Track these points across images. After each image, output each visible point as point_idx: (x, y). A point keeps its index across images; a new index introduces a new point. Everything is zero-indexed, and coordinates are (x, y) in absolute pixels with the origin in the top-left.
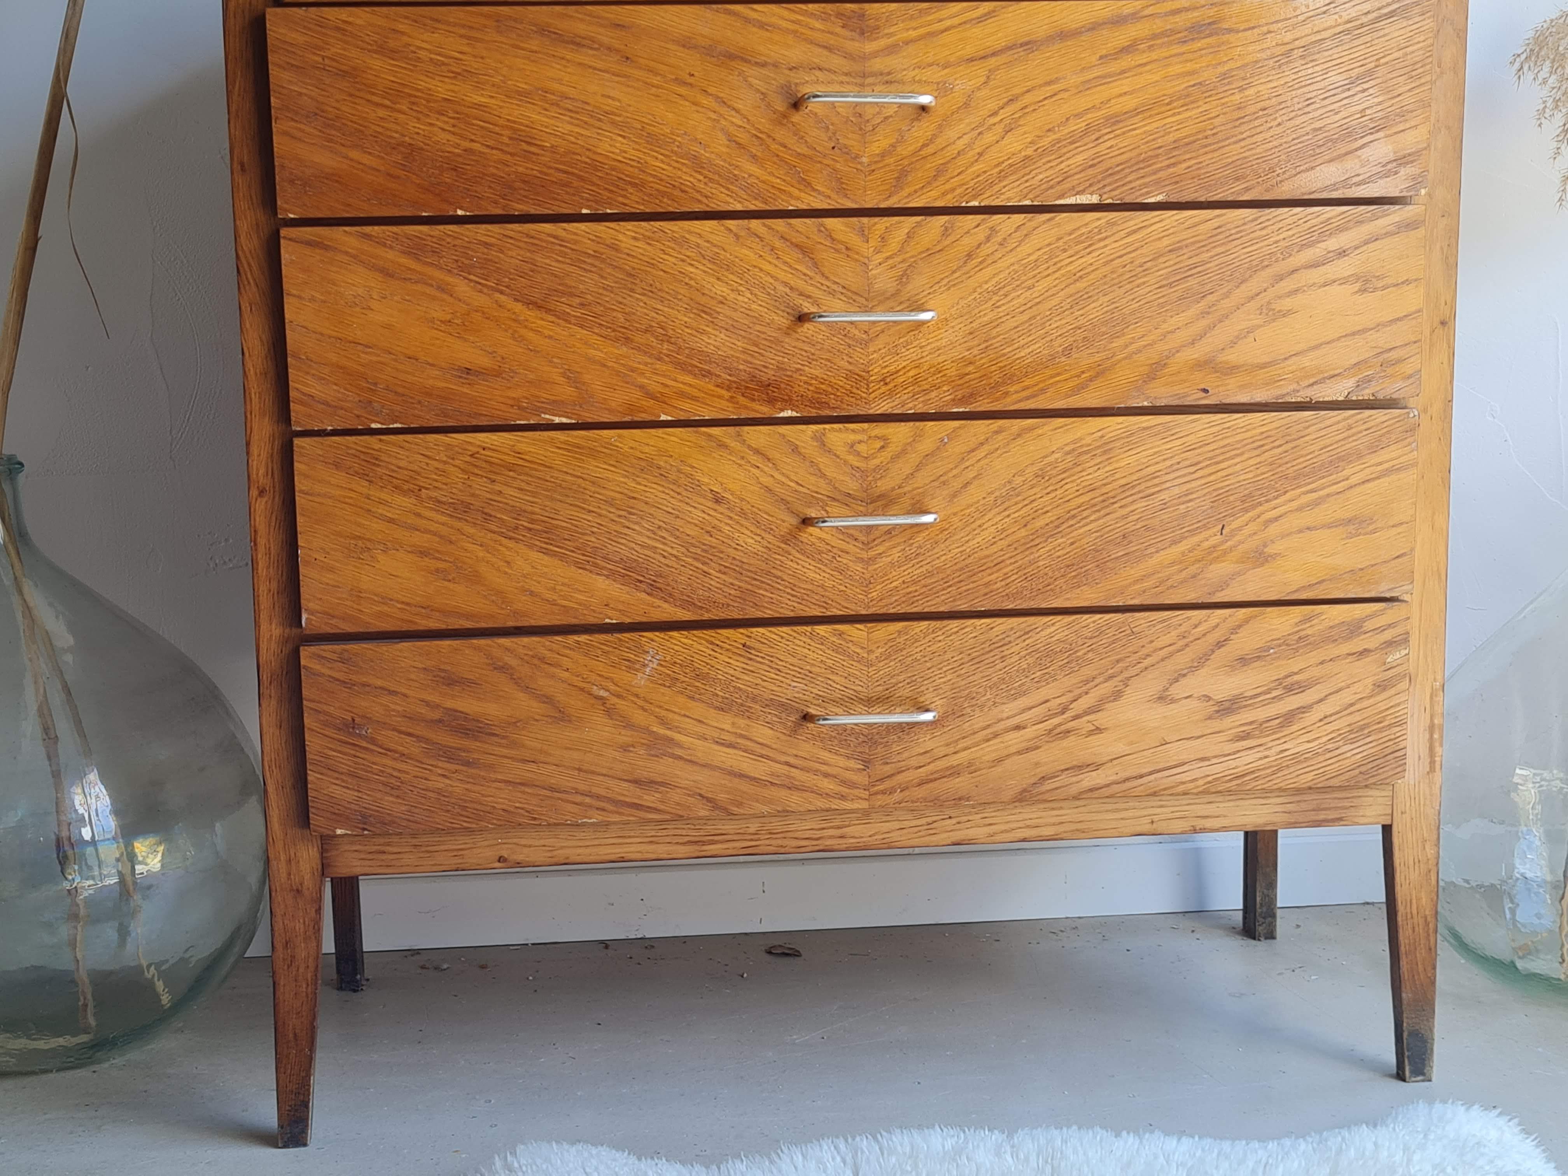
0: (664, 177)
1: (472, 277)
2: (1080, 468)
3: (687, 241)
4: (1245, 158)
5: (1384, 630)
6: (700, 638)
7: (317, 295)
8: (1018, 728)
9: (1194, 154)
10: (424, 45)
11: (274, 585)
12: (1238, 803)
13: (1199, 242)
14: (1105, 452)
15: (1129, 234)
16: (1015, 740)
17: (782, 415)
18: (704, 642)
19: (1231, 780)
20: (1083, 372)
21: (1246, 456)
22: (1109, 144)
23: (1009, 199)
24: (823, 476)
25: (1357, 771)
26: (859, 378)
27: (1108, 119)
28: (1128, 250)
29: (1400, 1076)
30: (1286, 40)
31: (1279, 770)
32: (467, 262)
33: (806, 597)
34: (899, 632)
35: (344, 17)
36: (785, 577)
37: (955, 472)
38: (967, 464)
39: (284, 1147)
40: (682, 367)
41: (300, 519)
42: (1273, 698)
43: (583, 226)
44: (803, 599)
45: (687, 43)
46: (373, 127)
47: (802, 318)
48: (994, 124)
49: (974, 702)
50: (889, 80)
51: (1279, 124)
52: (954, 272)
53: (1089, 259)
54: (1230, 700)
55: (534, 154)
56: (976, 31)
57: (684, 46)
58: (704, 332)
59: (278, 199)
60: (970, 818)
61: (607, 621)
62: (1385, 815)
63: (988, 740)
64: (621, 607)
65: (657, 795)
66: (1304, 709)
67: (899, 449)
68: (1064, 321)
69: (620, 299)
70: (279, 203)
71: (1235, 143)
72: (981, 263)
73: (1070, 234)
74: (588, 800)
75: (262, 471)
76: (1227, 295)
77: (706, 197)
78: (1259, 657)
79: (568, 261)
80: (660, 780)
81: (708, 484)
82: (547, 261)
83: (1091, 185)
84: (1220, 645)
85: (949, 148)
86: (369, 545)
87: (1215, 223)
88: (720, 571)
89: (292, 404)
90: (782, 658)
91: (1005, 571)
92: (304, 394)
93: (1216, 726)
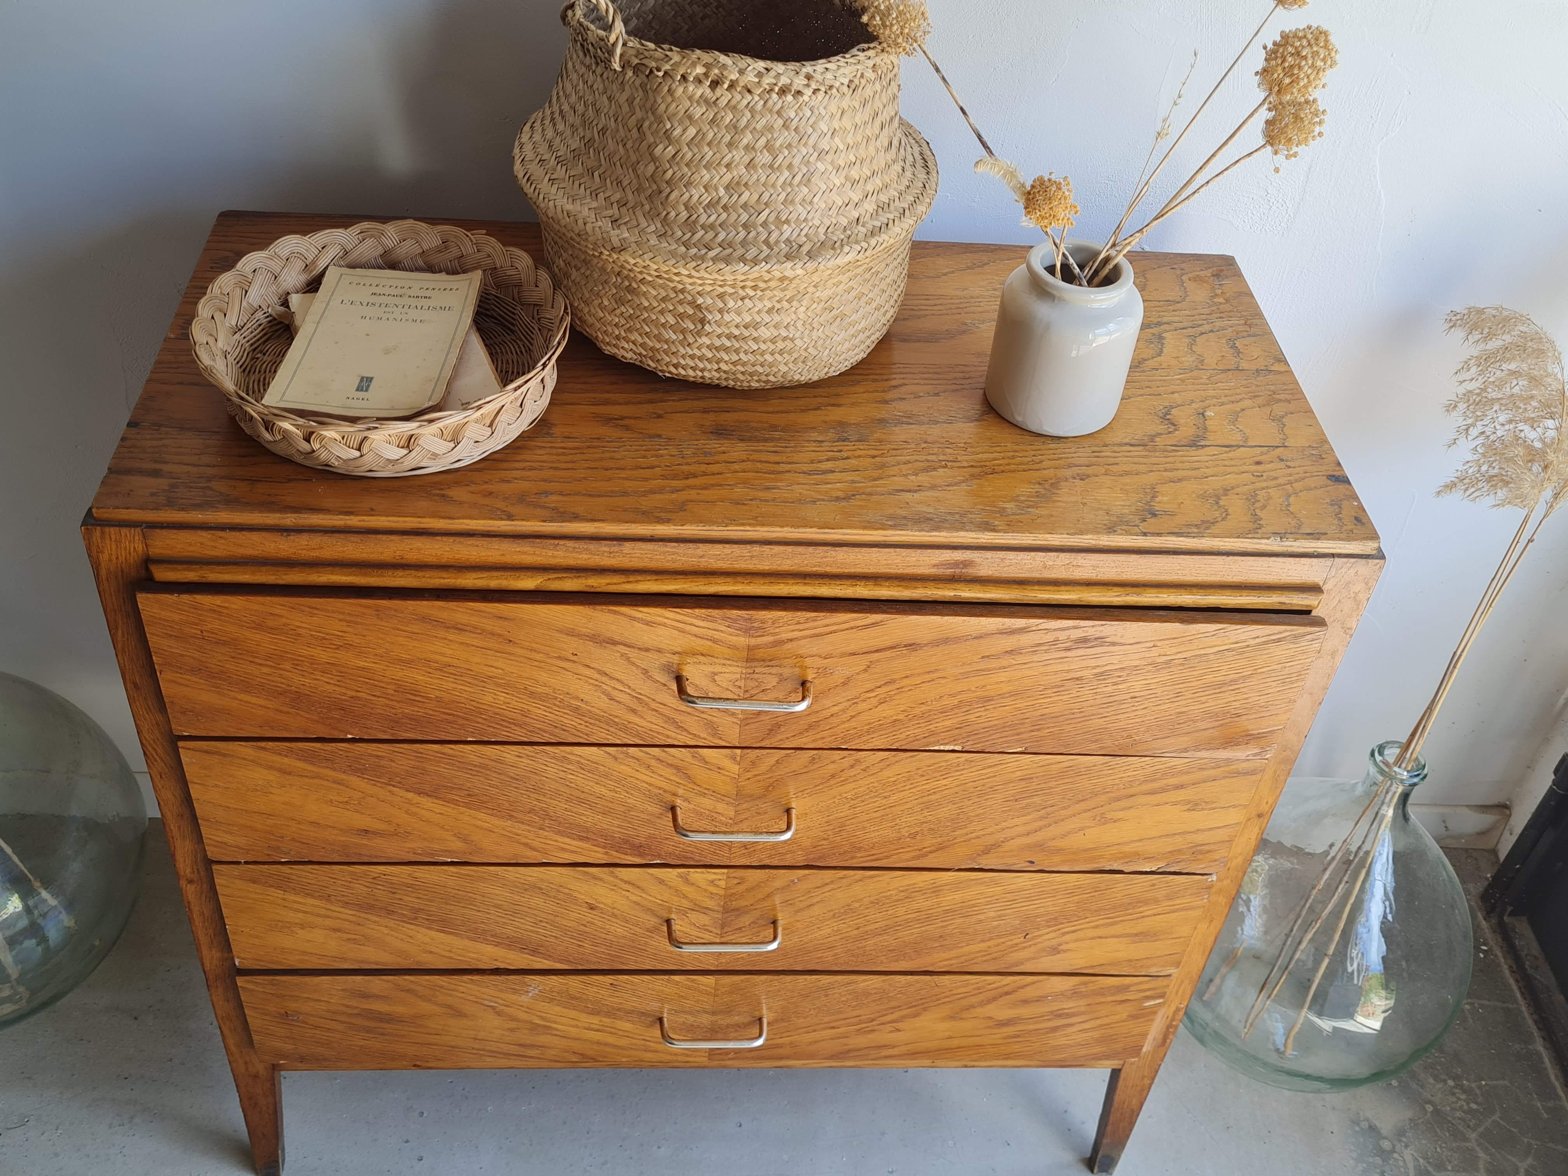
0: (545, 721)
1: (364, 776)
2: (910, 900)
4: (1104, 728)
5: (1146, 991)
6: (574, 978)
7: (218, 783)
8: (833, 1027)
9: (1058, 724)
10: (303, 625)
13: (1050, 775)
14: (935, 892)
15: (985, 769)
16: (827, 1033)
17: (650, 862)
18: (577, 982)
20: (925, 847)
21: (1058, 897)
23: (876, 745)
24: (685, 895)
26: (723, 845)
27: (981, 698)
28: (982, 779)
32: (358, 765)
34: (742, 980)
35: (218, 602)
36: (648, 948)
37: (801, 899)
38: (813, 895)
40: (563, 834)
41: (225, 910)
42: (1045, 1020)
43: (468, 747)
44: (662, 960)
45: (571, 633)
46: (259, 679)
47: (673, 808)
48: (869, 698)
50: (770, 663)
52: (819, 785)
54: (1008, 1020)
55: (419, 701)
57: (567, 634)
58: (583, 814)
59: (171, 721)
62: (1117, 1065)
64: (506, 960)
66: (1066, 1026)
67: (754, 884)
68: (912, 819)
69: (505, 793)
70: (173, 725)
72: (841, 781)
76: (1066, 808)
77: (587, 735)
78: (1038, 1000)
79: (457, 768)
81: (584, 899)
82: (436, 768)
83: (955, 741)
86: (288, 925)
88: (594, 945)
89: (206, 845)
90: (642, 991)
91: (836, 951)
93: (996, 1031)
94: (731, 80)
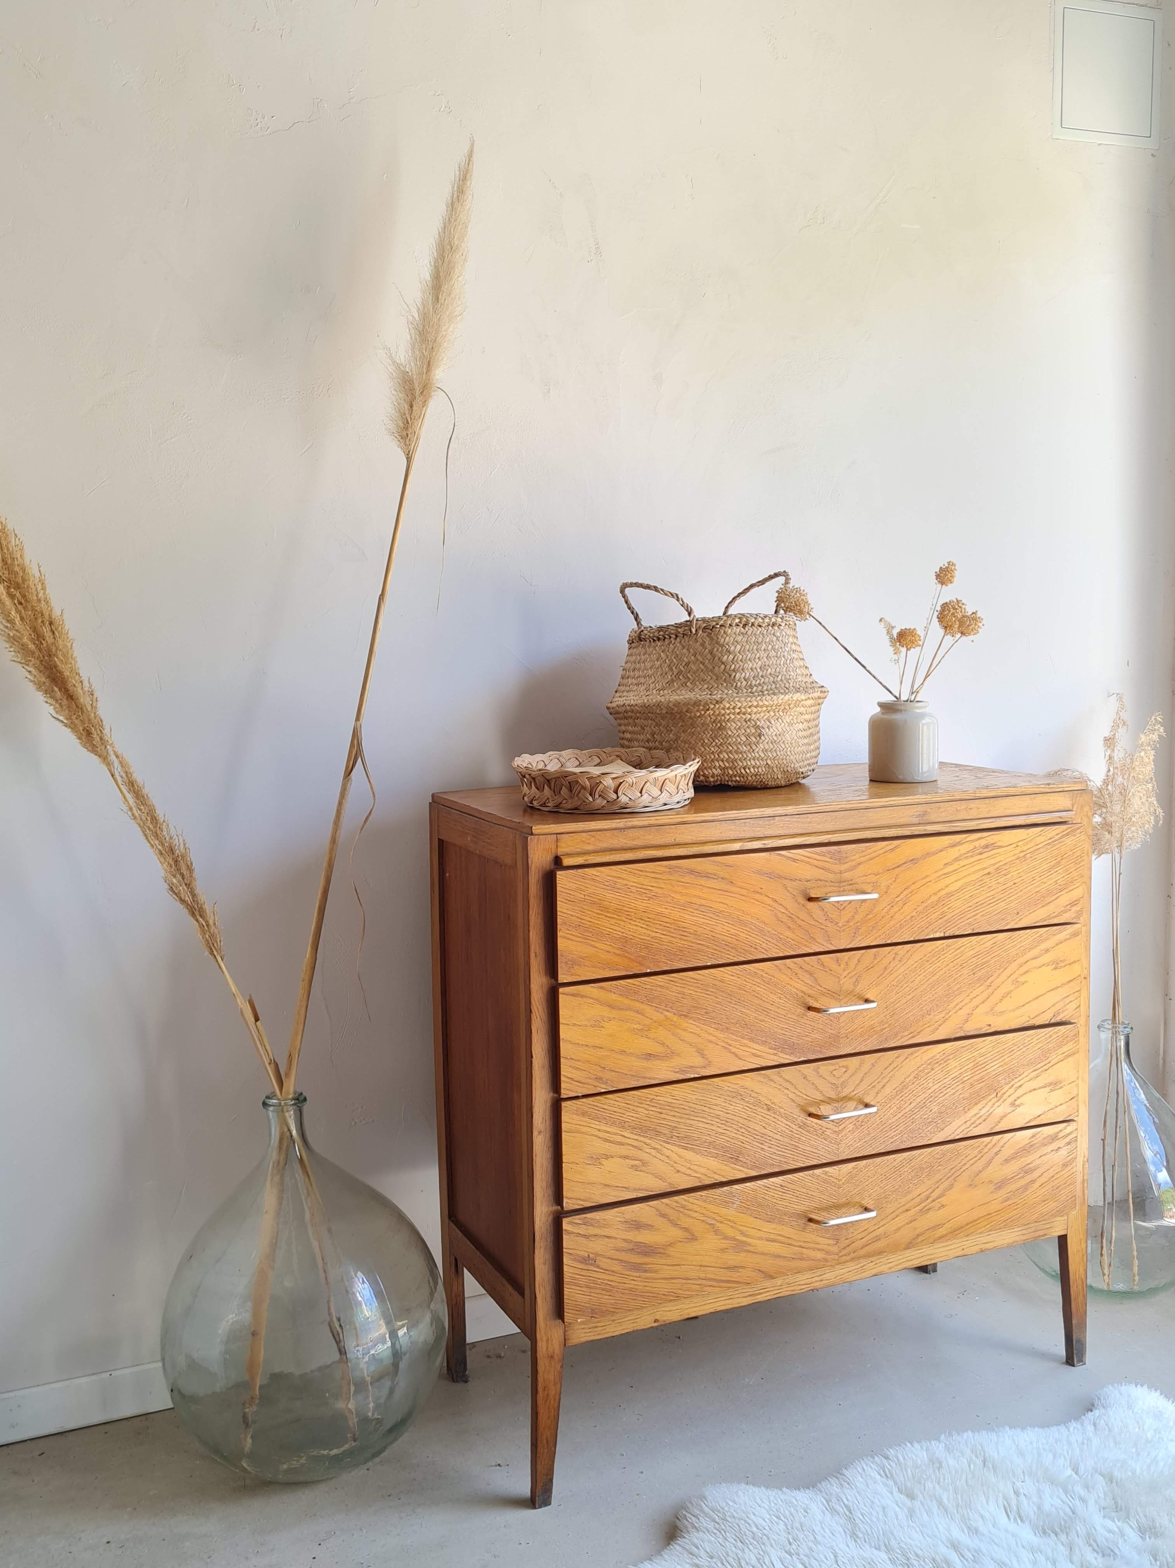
0: (747, 942)
1: (654, 1005)
2: (933, 1072)
3: (756, 974)
5: (1067, 1136)
6: (760, 1184)
7: (576, 1022)
8: (907, 1210)
9: (985, 909)
11: (544, 1184)
12: (1000, 1233)
13: (986, 951)
14: (946, 1061)
15: (956, 951)
17: (799, 1060)
18: (763, 1187)
19: (1001, 1223)
20: (937, 1022)
21: (1005, 1055)
22: (949, 906)
23: (904, 938)
24: (818, 1089)
25: (1055, 1211)
26: (835, 1036)
27: (948, 894)
28: (958, 956)
31: (1022, 1215)
32: (651, 996)
33: (810, 1156)
34: (854, 1168)
35: (594, 873)
36: (800, 1146)
37: (878, 1080)
38: (884, 1075)
39: (539, 1507)
40: (753, 1040)
41: (564, 1147)
42: (1020, 1178)
43: (707, 972)
45: (759, 872)
46: (609, 930)
47: (808, 1008)
48: (898, 901)
50: (851, 882)
52: (879, 977)
53: (938, 965)
54: (1001, 1182)
55: (686, 936)
56: (892, 855)
57: (757, 874)
58: (763, 1021)
59: (558, 973)
60: (881, 1260)
61: (716, 1181)
62: (1063, 1230)
63: (894, 1219)
64: (722, 1173)
65: (737, 1274)
66: (1033, 1181)
67: (853, 1072)
68: (926, 996)
69: (725, 1008)
70: (559, 975)
71: (1002, 901)
72: (891, 971)
73: (930, 953)
74: (703, 1281)
75: (540, 1121)
76: (998, 977)
77: (767, 950)
78: (1013, 1157)
79: (700, 991)
80: (738, 1265)
81: (764, 1101)
82: (690, 992)
83: (940, 928)
84: (996, 1154)
85: (878, 916)
86: (598, 1157)
87: (994, 941)
88: (770, 1148)
89: (561, 1084)
90: (798, 1190)
93: (996, 1195)
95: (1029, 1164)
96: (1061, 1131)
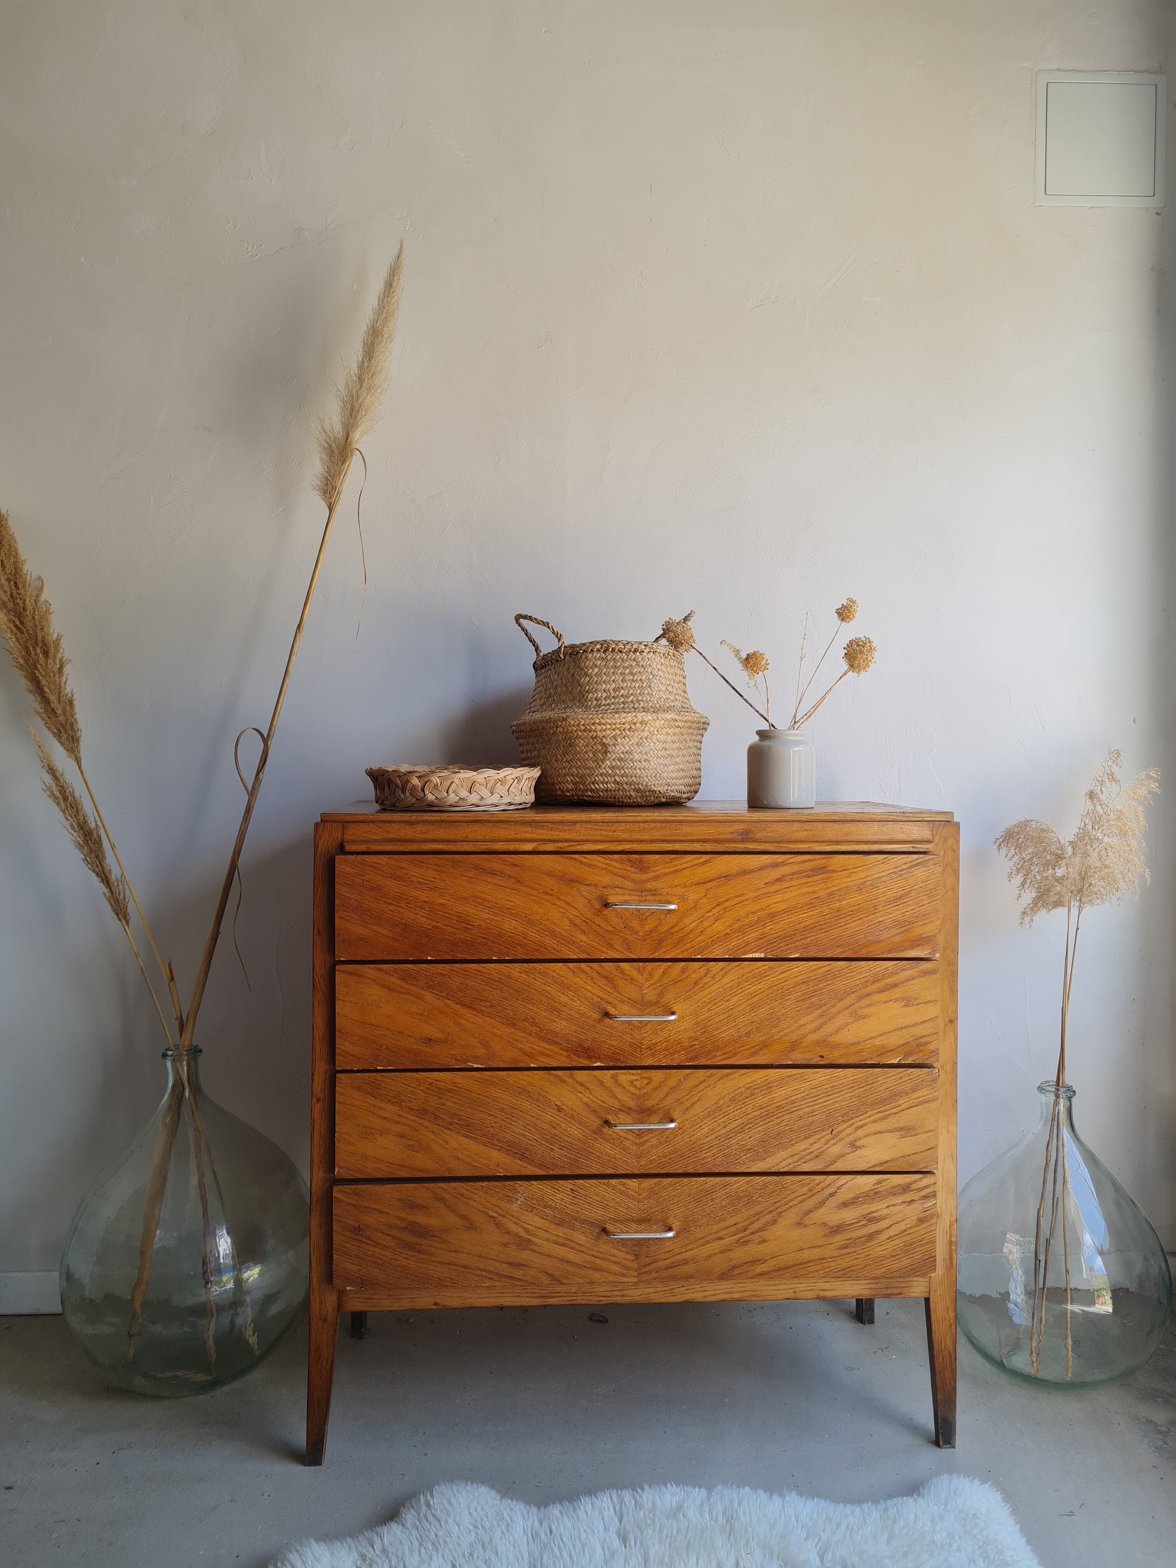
0: (536, 941)
1: (434, 991)
2: (753, 1097)
3: (548, 974)
4: (842, 936)
5: (921, 1190)
6: (547, 1185)
7: (353, 1000)
9: (815, 934)
10: (415, 874)
11: (322, 1150)
12: (842, 1283)
13: (818, 978)
14: (768, 1088)
15: (780, 974)
16: (717, 1245)
17: (595, 1065)
18: (549, 1187)
19: (839, 1271)
20: (756, 1046)
21: (845, 1092)
22: (771, 927)
23: (717, 955)
24: (616, 1098)
25: (909, 1268)
26: (636, 1046)
27: (769, 915)
28: (780, 982)
29: (937, 1444)
30: (863, 877)
31: (866, 1266)
32: (432, 983)
33: (605, 1164)
34: (656, 1184)
35: (375, 860)
36: (594, 1152)
37: (687, 1097)
38: (694, 1093)
39: (309, 1466)
40: (542, 1039)
41: (337, 1117)
42: (861, 1226)
43: (493, 966)
44: (604, 1165)
45: (550, 874)
46: (386, 915)
47: (607, 1015)
48: (709, 917)
49: (696, 1223)
50: (654, 892)
51: (860, 919)
52: (688, 992)
53: (759, 986)
54: (837, 1226)
55: (469, 929)
56: (700, 870)
57: (549, 875)
58: (555, 1021)
59: (336, 950)
60: (694, 1288)
61: (498, 1174)
62: (926, 1292)
63: (704, 1245)
64: (506, 1167)
65: (522, 1272)
66: (879, 1232)
67: (657, 1084)
68: (746, 1019)
69: (511, 1004)
70: (336, 953)
71: (836, 928)
72: (701, 987)
73: (750, 973)
74: (484, 1273)
75: (319, 1089)
76: (833, 1007)
77: (558, 952)
78: (853, 1202)
79: (485, 984)
80: (523, 1263)
81: (554, 1101)
82: (474, 984)
83: (760, 949)
84: (832, 1195)
85: (686, 929)
86: (373, 1131)
87: (827, 969)
88: (560, 1149)
89: (336, 1056)
90: (592, 1197)
91: (714, 1151)
92: (343, 1051)
93: (831, 1240)
94: (612, 648)
95: (873, 1212)
96: (915, 1182)
